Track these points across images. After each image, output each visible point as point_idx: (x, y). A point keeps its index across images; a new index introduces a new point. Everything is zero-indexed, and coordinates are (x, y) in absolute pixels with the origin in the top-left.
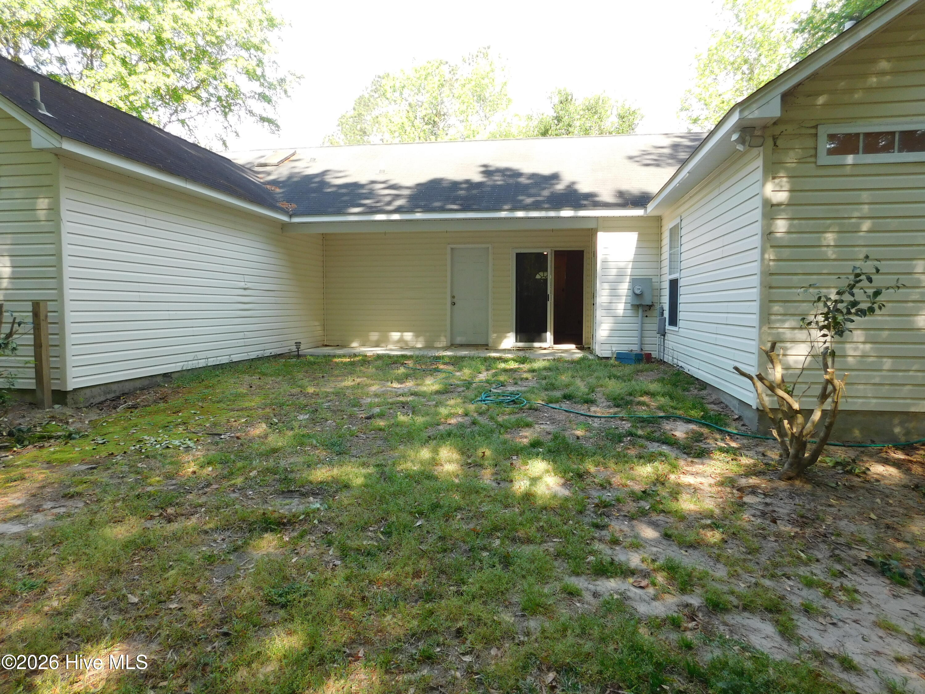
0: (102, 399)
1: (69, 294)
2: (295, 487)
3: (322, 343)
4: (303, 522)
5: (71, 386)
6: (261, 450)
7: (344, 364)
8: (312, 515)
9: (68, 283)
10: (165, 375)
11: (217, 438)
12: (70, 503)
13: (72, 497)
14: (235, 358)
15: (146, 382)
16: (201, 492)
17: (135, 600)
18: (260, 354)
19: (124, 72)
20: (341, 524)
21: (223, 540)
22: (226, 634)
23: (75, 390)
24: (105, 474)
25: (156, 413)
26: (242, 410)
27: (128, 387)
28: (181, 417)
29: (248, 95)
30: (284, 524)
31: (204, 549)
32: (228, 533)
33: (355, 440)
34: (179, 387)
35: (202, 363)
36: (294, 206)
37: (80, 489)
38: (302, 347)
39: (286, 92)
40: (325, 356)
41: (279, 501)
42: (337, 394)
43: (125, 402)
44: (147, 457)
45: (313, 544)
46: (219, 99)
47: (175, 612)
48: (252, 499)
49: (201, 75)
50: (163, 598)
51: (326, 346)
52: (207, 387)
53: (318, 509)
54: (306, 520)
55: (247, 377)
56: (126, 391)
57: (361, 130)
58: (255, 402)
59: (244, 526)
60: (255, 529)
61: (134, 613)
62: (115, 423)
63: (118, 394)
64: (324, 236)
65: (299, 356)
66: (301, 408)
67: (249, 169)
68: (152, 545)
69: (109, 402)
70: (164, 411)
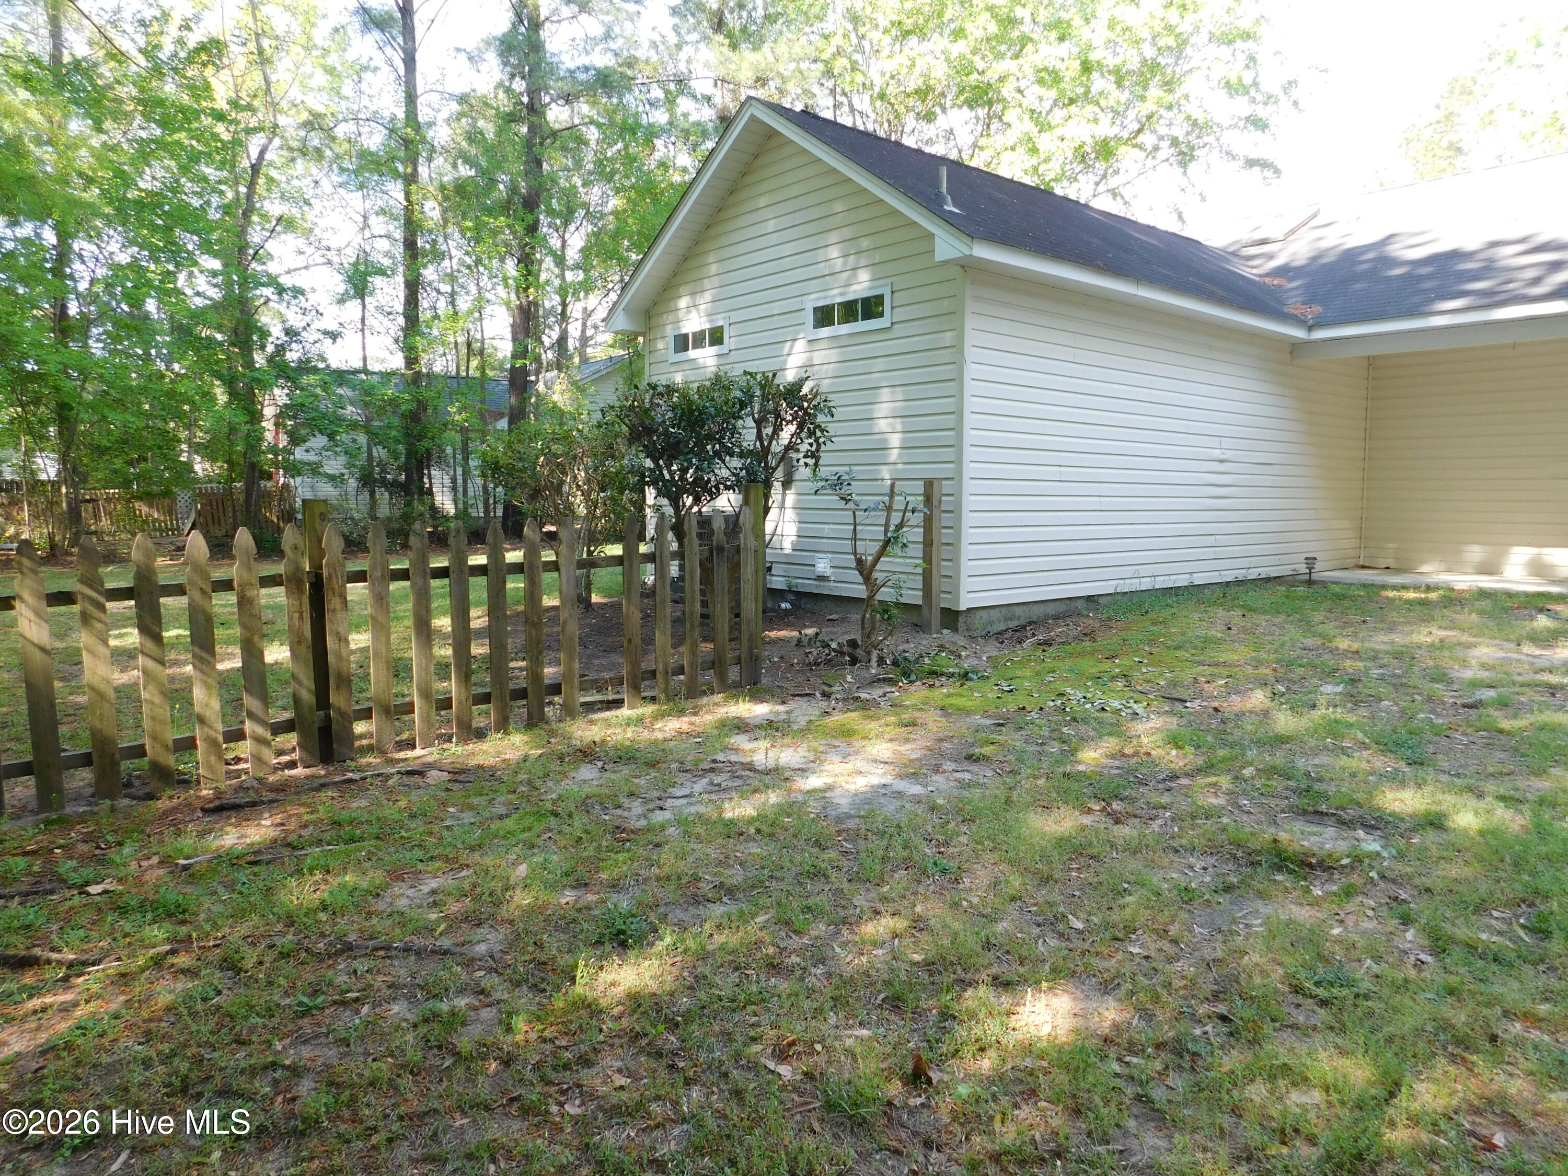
0: (1002, 627)
1: (970, 469)
2: (1330, 807)
3: (1354, 561)
4: (1347, 870)
5: (964, 605)
6: (1259, 735)
7: (1409, 602)
8: (1367, 861)
9: (969, 453)
10: (1090, 599)
11: (1179, 706)
12: (974, 768)
13: (977, 760)
14: (1199, 579)
15: (1062, 607)
16: (1160, 786)
17: (1080, 925)
18: (1240, 574)
19: (1033, 129)
20: (1428, 890)
21: (1205, 869)
22: (1224, 1018)
23: (969, 610)
24: (1017, 736)
25: (1080, 655)
26: (1217, 664)
27: (1038, 611)
28: (1118, 666)
29: (1226, 125)
30: (1311, 866)
31: (1175, 875)
32: (1213, 861)
33: (1444, 742)
34: (1109, 619)
35: (1146, 584)
36: (1317, 309)
37: (987, 750)
38: (1318, 566)
39: (1295, 103)
40: (1364, 586)
41: (1299, 825)
42: (1398, 655)
43: (1034, 635)
44: (1074, 719)
45: (1370, 913)
46: (1175, 142)
47: (1138, 960)
48: (1249, 813)
49: (1145, 108)
50: (1120, 935)
51: (1363, 567)
52: (1154, 623)
53: (1378, 854)
54: (1352, 868)
55: (1220, 612)
56: (1034, 619)
57: (1451, 146)
58: (1238, 654)
59: (1240, 854)
60: (1259, 863)
61: (1078, 944)
62: (1023, 664)
63: (1022, 622)
64: (1372, 362)
65: (1310, 582)
66: (1330, 674)
67: (1233, 254)
68: (1095, 851)
69: (1010, 633)
70: (1092, 653)
